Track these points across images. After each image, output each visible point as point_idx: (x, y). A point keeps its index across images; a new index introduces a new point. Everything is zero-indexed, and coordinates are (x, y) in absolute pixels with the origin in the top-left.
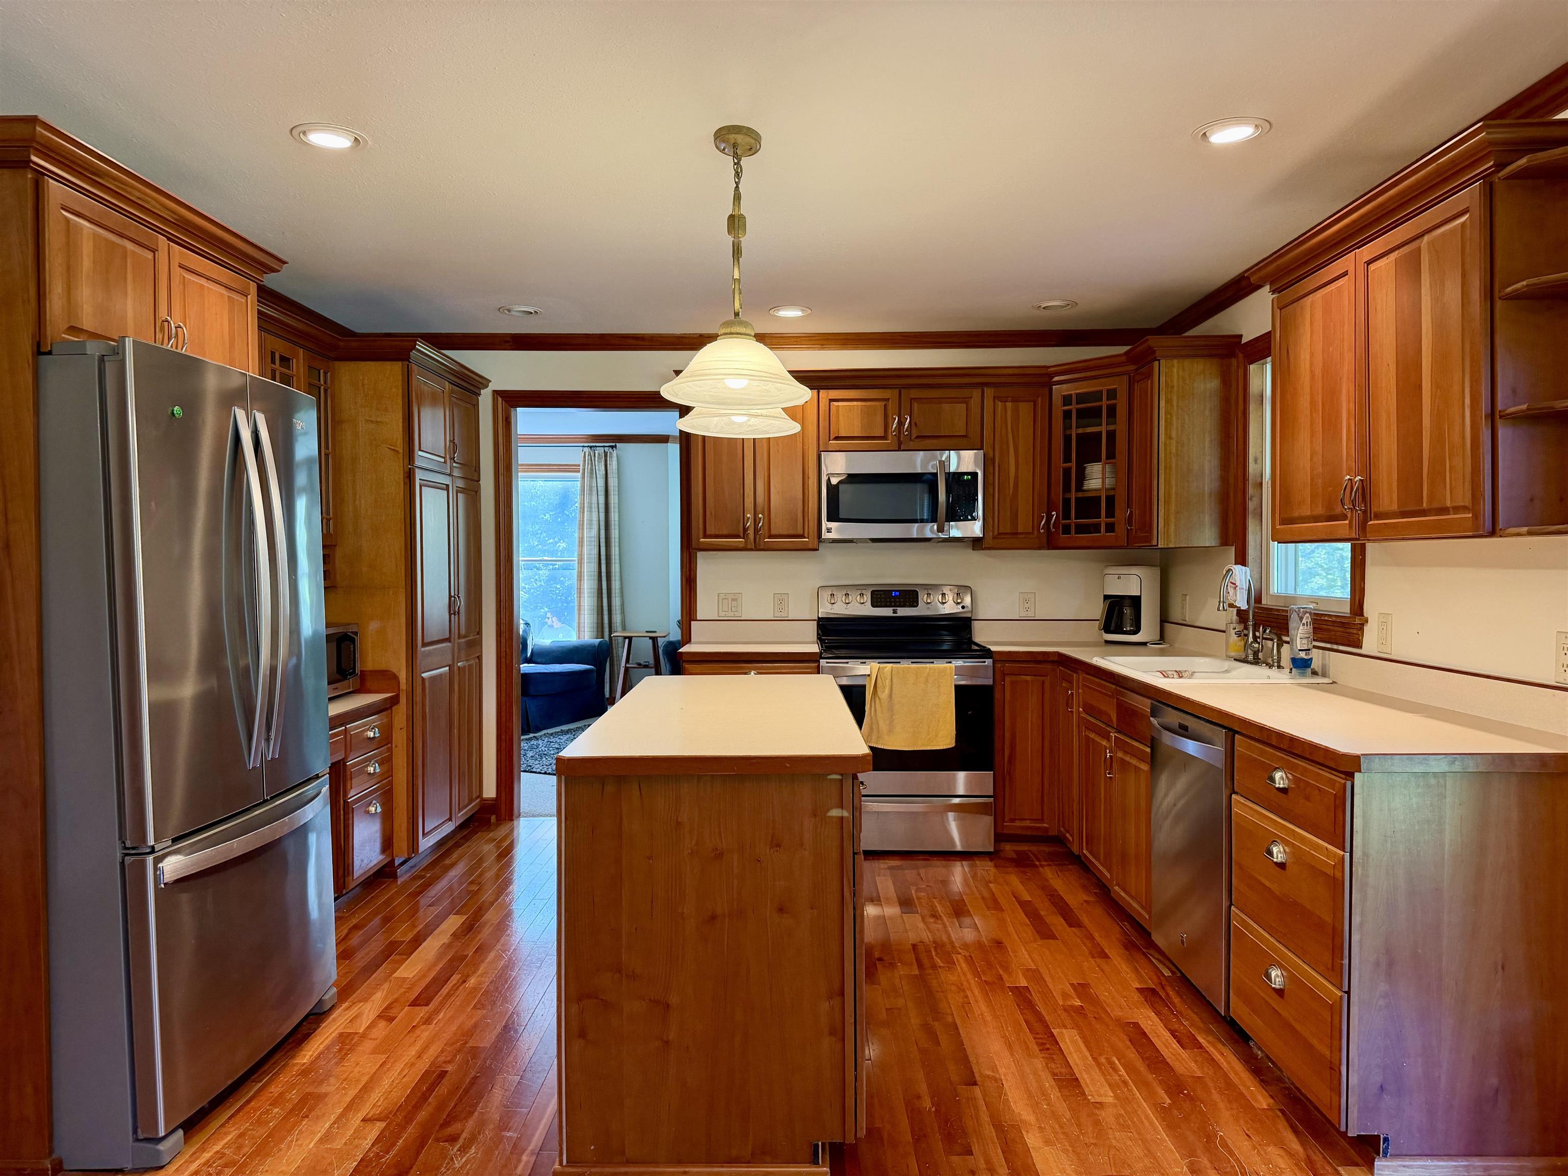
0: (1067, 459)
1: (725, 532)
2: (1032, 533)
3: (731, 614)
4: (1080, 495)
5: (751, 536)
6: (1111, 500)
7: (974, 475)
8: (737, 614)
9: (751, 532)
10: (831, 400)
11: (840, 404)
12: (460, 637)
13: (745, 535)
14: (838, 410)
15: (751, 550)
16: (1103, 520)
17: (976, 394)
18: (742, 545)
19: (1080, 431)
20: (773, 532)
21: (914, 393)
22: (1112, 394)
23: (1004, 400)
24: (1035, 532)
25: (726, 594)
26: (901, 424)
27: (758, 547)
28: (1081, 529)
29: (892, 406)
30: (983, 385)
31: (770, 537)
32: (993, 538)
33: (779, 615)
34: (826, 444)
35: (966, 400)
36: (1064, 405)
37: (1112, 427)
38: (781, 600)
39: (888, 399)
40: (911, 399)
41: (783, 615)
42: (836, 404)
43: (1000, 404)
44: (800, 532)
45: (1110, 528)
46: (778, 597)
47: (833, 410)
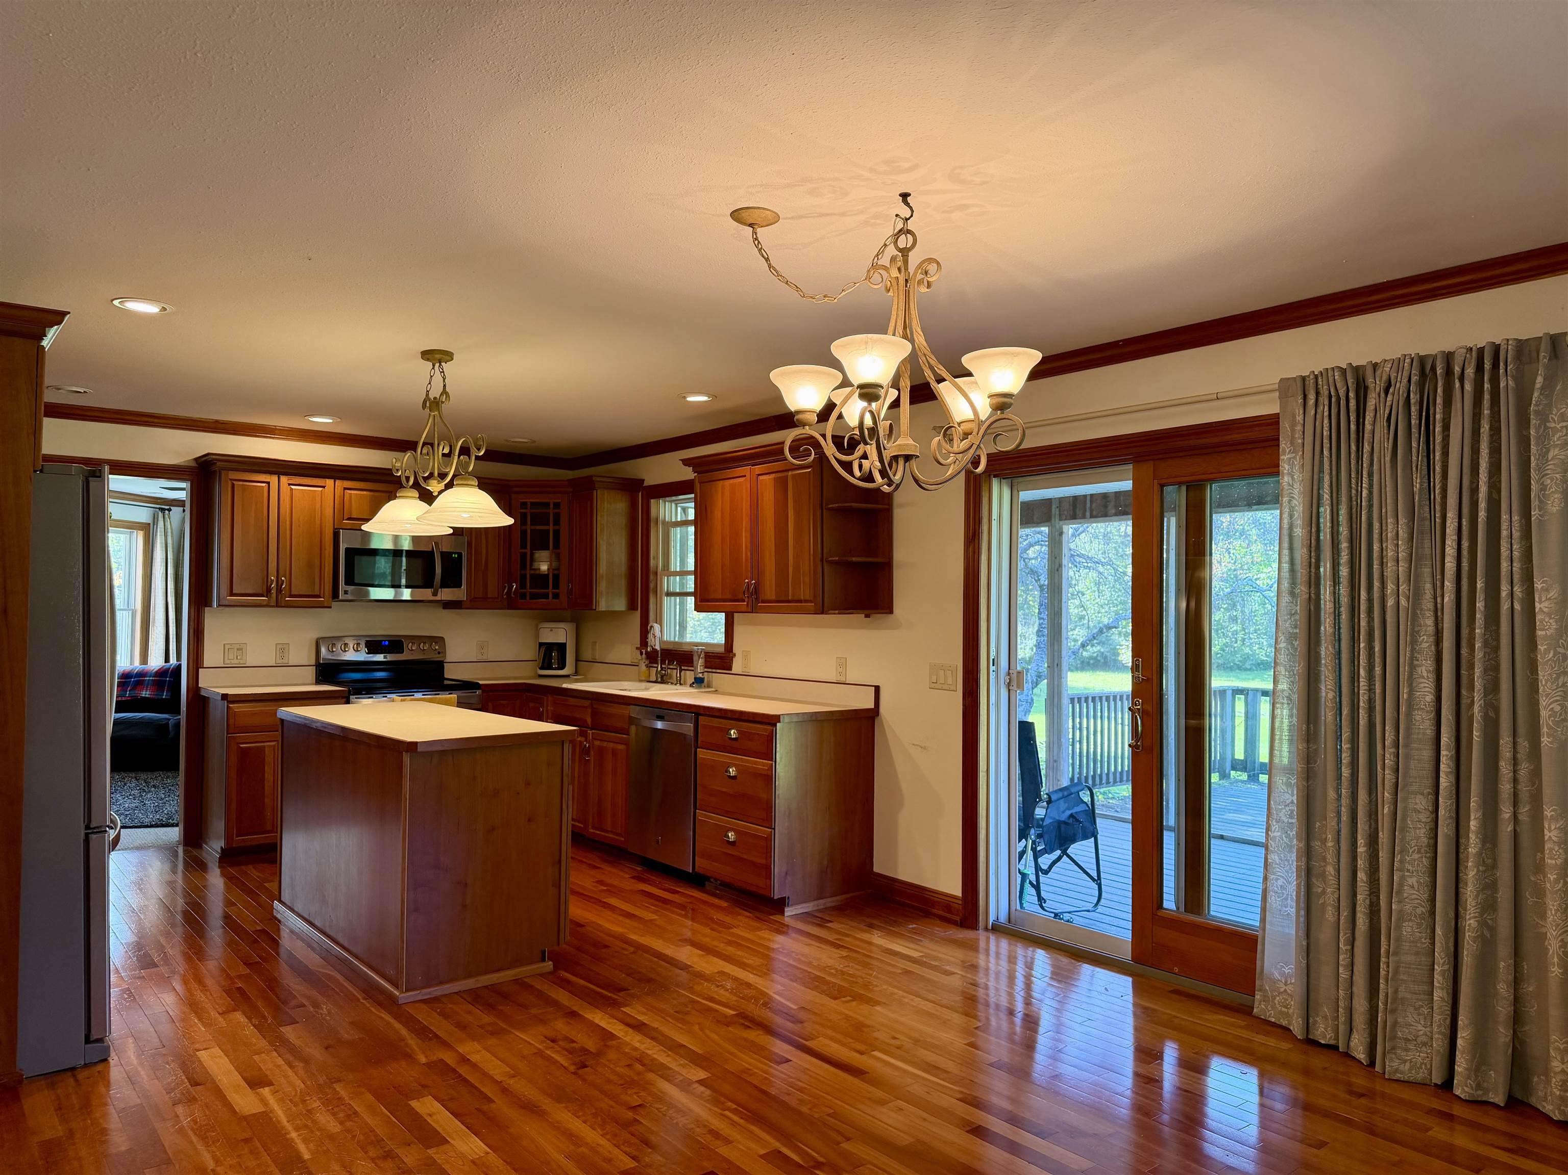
0: (523, 546)
1: (251, 591)
2: (497, 598)
3: (235, 661)
4: (532, 572)
5: (274, 595)
6: (556, 577)
7: (460, 554)
8: (241, 662)
9: (274, 592)
10: (345, 489)
11: (353, 492)
13: (269, 595)
14: (350, 497)
15: (273, 606)
16: (550, 590)
18: (265, 603)
19: (533, 527)
20: (293, 593)
22: (557, 505)
24: (500, 598)
25: (231, 644)
27: (279, 604)
28: (534, 596)
31: (291, 596)
33: (281, 662)
34: (340, 523)
36: (522, 509)
37: (557, 527)
38: (282, 649)
39: (391, 492)
41: (285, 662)
42: (349, 491)
44: (316, 592)
45: (556, 596)
46: (279, 647)
47: (347, 497)
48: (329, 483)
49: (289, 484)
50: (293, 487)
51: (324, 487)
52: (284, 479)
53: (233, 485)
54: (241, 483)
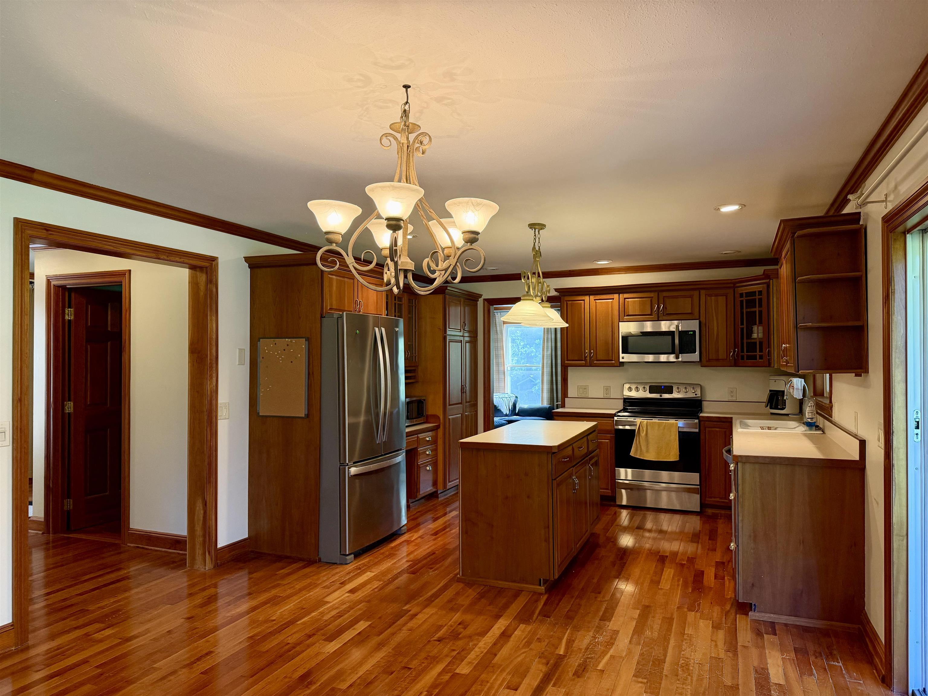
0: (742, 324)
1: (576, 358)
2: (726, 359)
3: (583, 395)
4: (749, 341)
5: (588, 361)
6: (761, 343)
7: (694, 332)
8: (586, 395)
9: (588, 358)
10: (625, 299)
11: (629, 300)
12: (466, 402)
13: (585, 360)
14: (628, 303)
15: (588, 366)
16: (758, 353)
17: (696, 293)
18: (584, 364)
19: (749, 310)
20: (599, 358)
21: (665, 294)
22: (760, 292)
23: (710, 295)
24: (728, 359)
25: (581, 386)
26: (659, 307)
27: (591, 365)
28: (749, 358)
29: (655, 300)
30: (700, 289)
31: (597, 361)
32: (707, 361)
33: (606, 396)
34: (623, 319)
35: (691, 297)
36: (740, 298)
37: (760, 309)
38: (607, 389)
39: (652, 297)
40: (664, 296)
41: (608, 396)
42: (627, 300)
43: (709, 298)
44: (610, 358)
45: (761, 357)
46: (605, 387)
47: (626, 303)
48: (616, 296)
49: (595, 300)
50: (597, 301)
51: (613, 299)
52: (592, 297)
53: (567, 303)
54: (571, 302)
